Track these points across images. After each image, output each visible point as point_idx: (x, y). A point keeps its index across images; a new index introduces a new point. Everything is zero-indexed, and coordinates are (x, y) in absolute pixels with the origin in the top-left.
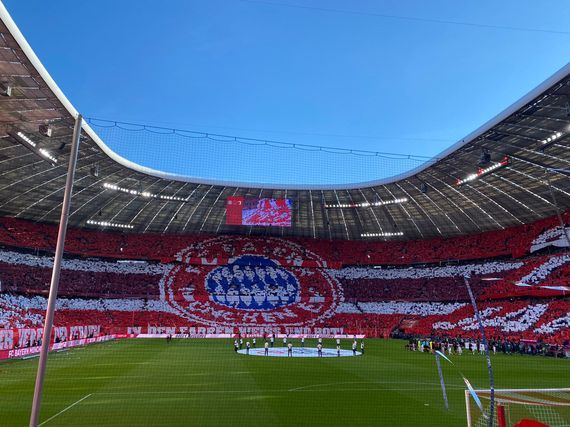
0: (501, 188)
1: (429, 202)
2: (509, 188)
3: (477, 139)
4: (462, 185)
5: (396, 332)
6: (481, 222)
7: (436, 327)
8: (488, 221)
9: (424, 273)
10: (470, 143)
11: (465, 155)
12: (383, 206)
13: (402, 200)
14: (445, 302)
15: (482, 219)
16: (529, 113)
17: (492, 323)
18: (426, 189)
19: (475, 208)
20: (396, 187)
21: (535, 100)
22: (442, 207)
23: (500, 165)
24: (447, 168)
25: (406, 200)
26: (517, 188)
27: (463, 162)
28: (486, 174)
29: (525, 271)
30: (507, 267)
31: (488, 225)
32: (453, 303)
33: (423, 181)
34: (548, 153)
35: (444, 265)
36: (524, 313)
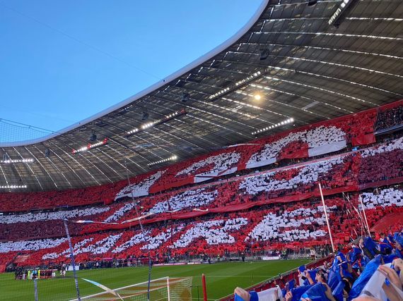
0: (101, 158)
1: (50, 163)
2: (106, 159)
3: (89, 124)
4: (76, 153)
5: (10, 267)
6: (86, 180)
7: (44, 258)
8: (91, 180)
9: (40, 217)
10: (84, 126)
11: (80, 133)
12: (11, 164)
13: (29, 160)
14: (54, 239)
15: (87, 178)
16: (122, 113)
17: (85, 250)
18: (49, 154)
19: (83, 170)
20: (24, 149)
21: (126, 107)
22: (59, 168)
23: (102, 143)
24: (67, 140)
25: (32, 160)
26: (110, 159)
27: (78, 138)
28: (92, 148)
29: (111, 213)
30: (100, 210)
31: (90, 182)
32: (60, 238)
33: (47, 148)
34: (130, 140)
35: (57, 210)
36: (107, 241)
